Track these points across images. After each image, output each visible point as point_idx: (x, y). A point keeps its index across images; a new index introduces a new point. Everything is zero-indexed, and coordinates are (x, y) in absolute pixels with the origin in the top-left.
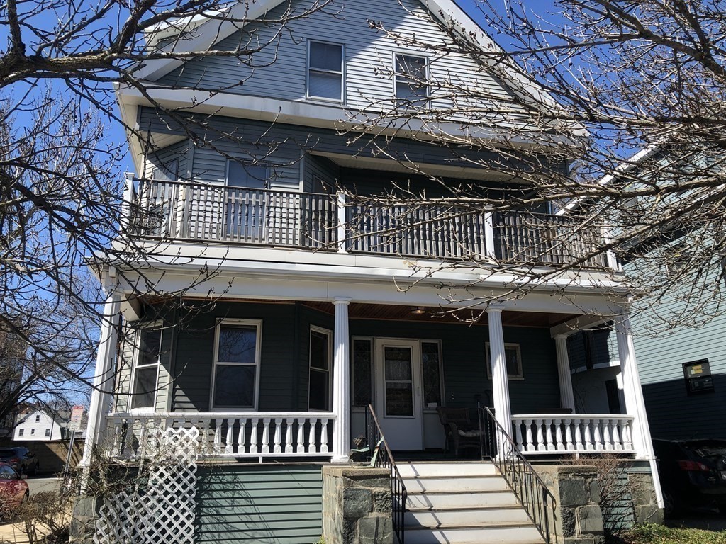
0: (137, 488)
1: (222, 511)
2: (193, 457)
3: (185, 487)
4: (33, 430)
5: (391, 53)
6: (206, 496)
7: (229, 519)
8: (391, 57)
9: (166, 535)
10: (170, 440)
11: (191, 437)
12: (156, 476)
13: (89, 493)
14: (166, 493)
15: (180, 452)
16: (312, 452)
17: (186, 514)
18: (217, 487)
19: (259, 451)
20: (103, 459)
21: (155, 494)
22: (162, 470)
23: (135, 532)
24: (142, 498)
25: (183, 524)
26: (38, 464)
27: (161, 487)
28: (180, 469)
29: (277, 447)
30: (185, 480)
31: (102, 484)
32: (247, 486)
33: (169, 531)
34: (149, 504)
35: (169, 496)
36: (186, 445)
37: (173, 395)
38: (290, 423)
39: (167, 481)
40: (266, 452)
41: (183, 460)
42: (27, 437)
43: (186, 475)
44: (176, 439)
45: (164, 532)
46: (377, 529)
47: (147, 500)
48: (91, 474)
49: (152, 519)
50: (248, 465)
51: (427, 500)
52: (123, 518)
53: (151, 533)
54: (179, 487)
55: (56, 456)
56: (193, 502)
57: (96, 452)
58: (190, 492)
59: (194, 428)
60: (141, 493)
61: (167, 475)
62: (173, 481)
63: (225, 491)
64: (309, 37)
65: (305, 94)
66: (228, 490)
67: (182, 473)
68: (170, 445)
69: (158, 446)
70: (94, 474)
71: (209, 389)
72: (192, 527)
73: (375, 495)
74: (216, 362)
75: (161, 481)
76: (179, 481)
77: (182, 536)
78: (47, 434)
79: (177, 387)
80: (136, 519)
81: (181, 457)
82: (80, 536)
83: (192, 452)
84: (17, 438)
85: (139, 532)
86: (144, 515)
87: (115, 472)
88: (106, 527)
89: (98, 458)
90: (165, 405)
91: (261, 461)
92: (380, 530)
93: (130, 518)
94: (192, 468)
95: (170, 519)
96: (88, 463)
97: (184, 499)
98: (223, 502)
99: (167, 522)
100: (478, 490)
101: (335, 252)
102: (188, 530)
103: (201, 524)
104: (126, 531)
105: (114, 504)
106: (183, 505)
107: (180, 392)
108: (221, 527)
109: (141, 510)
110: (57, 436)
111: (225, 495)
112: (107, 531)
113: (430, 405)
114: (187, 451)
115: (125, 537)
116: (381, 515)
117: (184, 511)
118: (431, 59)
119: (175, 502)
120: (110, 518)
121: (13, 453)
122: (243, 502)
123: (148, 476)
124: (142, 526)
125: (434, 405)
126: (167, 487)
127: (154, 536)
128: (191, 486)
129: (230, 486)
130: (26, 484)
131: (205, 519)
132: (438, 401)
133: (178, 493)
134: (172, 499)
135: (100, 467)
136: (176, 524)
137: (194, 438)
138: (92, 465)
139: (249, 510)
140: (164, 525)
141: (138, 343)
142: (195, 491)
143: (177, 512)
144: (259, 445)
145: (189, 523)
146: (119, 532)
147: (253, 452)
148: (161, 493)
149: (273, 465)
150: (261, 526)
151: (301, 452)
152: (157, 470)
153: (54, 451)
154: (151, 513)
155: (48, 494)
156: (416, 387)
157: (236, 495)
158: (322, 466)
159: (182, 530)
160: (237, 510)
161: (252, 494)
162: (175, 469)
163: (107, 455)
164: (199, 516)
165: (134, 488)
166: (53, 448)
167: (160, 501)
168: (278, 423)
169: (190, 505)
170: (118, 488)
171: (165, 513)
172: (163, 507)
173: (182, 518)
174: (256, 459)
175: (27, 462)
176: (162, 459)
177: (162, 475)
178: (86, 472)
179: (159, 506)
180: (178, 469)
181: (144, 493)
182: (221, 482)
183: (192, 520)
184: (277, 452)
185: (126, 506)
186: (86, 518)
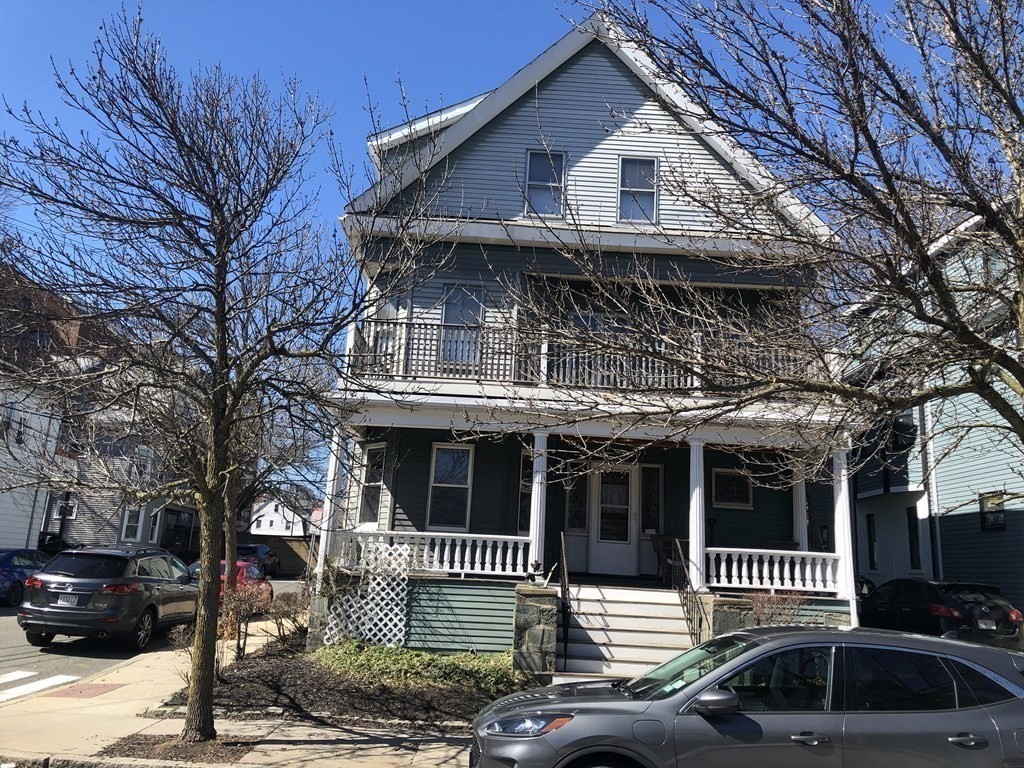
0: (359, 593)
1: (429, 617)
2: (405, 570)
3: (397, 595)
4: (272, 522)
5: (616, 157)
6: (415, 604)
7: (434, 624)
8: (616, 161)
9: (382, 633)
10: (387, 555)
11: (403, 552)
12: (374, 584)
13: (322, 594)
14: (383, 599)
15: (394, 565)
16: (509, 572)
17: (399, 617)
18: (424, 596)
19: (462, 568)
20: (332, 567)
21: (373, 599)
22: (379, 579)
23: (358, 628)
24: (363, 602)
25: (396, 625)
26: (279, 564)
27: (378, 594)
28: (394, 580)
29: (478, 566)
30: (398, 589)
31: (332, 588)
32: (450, 598)
33: (385, 630)
34: (369, 607)
35: (385, 602)
36: (400, 560)
37: (394, 513)
38: (490, 545)
39: (383, 589)
40: (467, 569)
41: (396, 572)
42: (264, 530)
43: (398, 585)
44: (390, 554)
45: (380, 630)
46: (543, 639)
47: (367, 604)
48: (323, 579)
49: (371, 619)
50: (453, 580)
51: (604, 620)
52: (349, 617)
53: (370, 630)
54: (393, 595)
55: (299, 556)
56: (404, 608)
57: (327, 561)
58: (402, 600)
59: (406, 546)
60: (363, 597)
61: (383, 584)
62: (388, 590)
63: (431, 600)
64: (529, 147)
65: (522, 211)
66: (434, 600)
67: (395, 583)
68: (385, 558)
69: (376, 559)
70: (326, 579)
71: (425, 509)
72: (403, 628)
73: (542, 611)
74: (432, 483)
75: (378, 589)
76: (393, 590)
77: (395, 635)
78: (287, 528)
79: (397, 505)
80: (359, 618)
81: (394, 570)
82: (316, 627)
83: (404, 566)
84: (254, 531)
85: (361, 628)
86: (365, 615)
87: (341, 578)
88: (335, 622)
89: (329, 566)
90: (386, 522)
91: (463, 577)
92: (545, 639)
93: (354, 617)
94: (403, 580)
95: (386, 620)
96: (322, 571)
97: (397, 605)
98: (429, 610)
99: (383, 622)
100: (659, 615)
101: (536, 385)
102: (400, 630)
103: (411, 627)
104: (351, 627)
105: (342, 605)
106: (396, 610)
107: (399, 511)
108: (427, 631)
109: (362, 611)
110: (298, 531)
111: (431, 604)
112: (337, 625)
113: (647, 531)
114: (400, 565)
115: (350, 632)
116: (547, 628)
117: (397, 615)
118: (662, 159)
119: (389, 607)
120: (339, 615)
121: (253, 551)
122: (446, 611)
123: (368, 584)
124: (363, 624)
125: (652, 532)
126: (383, 594)
127: (373, 633)
128: (403, 595)
129: (435, 597)
130: (270, 585)
131: (414, 623)
132: (657, 528)
133: (392, 599)
134: (387, 604)
135: (330, 574)
136: (390, 625)
137: (405, 554)
138: (324, 572)
139: (450, 618)
140: (381, 625)
141: (365, 462)
142: (406, 599)
143: (391, 615)
144: (462, 563)
145: (401, 625)
146: (346, 627)
147: (457, 569)
148: (378, 598)
149: (473, 581)
150: (460, 632)
151: (498, 571)
152: (375, 579)
153: (296, 550)
154: (371, 614)
155: (291, 595)
156: (633, 513)
157: (440, 605)
158: (516, 584)
159: (395, 630)
160: (440, 617)
161: (454, 604)
162: (389, 580)
163: (335, 565)
164: (409, 620)
165: (356, 593)
166: (295, 546)
167: (377, 605)
168: (480, 544)
169: (402, 610)
170: (344, 592)
171: (381, 615)
172: (380, 610)
173: (396, 620)
174: (459, 575)
175: (269, 562)
176: (379, 570)
177: (379, 584)
178: (320, 577)
179: (377, 609)
180: (392, 580)
181: (365, 598)
182: (428, 593)
183: (403, 623)
184: (478, 570)
185: (351, 606)
186: (321, 615)
